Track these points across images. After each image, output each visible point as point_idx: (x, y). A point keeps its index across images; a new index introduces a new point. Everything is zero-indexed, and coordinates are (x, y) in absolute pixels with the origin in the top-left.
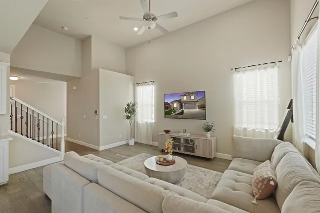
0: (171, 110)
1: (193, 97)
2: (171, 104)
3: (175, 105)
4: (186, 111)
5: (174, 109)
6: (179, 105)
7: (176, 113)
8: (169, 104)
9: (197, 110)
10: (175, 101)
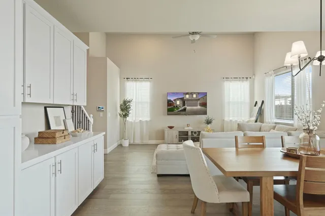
0: (174, 107)
1: (194, 96)
2: (174, 102)
3: (178, 103)
4: (188, 108)
5: (177, 107)
6: (181, 102)
7: (179, 110)
8: (172, 101)
9: (199, 107)
10: (178, 99)
